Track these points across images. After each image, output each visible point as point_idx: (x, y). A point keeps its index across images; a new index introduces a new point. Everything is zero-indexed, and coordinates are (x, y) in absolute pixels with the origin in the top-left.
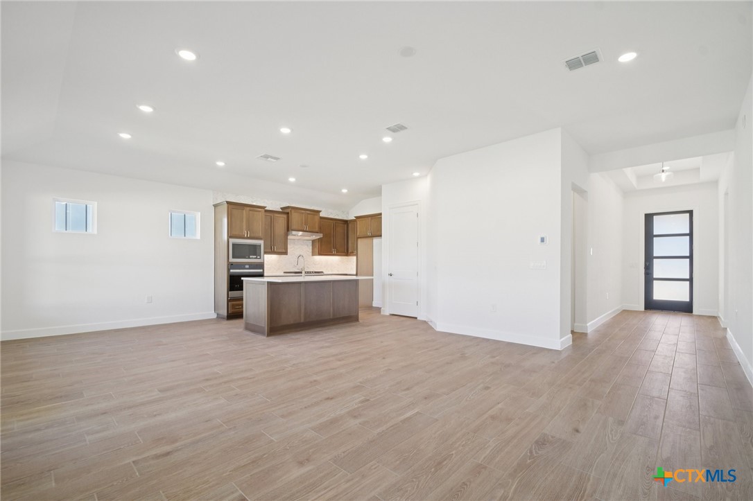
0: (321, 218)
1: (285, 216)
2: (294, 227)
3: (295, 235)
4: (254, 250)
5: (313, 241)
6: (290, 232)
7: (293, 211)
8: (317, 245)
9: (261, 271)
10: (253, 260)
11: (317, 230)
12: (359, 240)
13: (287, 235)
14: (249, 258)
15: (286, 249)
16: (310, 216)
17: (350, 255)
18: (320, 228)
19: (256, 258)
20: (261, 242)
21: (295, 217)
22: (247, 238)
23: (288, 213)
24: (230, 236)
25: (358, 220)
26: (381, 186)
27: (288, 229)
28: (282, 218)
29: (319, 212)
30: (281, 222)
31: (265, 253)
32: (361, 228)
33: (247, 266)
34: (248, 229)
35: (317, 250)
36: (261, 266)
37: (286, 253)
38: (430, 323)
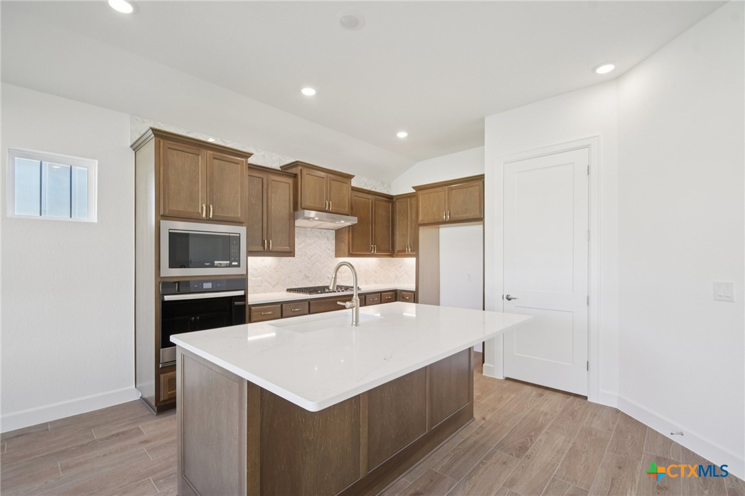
0: (354, 189)
1: (290, 181)
2: (307, 203)
3: (308, 219)
4: (226, 248)
5: (338, 232)
6: (300, 212)
7: (305, 171)
8: (346, 237)
9: (241, 293)
10: (220, 270)
11: (347, 210)
12: (421, 228)
13: (293, 218)
14: (212, 266)
15: (292, 245)
16: (335, 184)
17: (397, 256)
18: (352, 208)
19: (230, 266)
20: (242, 231)
21: (309, 183)
22: (208, 220)
23: (295, 176)
24: (162, 216)
25: (420, 192)
26: (483, 120)
27: (296, 206)
28: (285, 185)
29: (350, 177)
30: (281, 192)
31: (251, 253)
32: (426, 208)
33: (208, 286)
34: (211, 199)
35: (345, 247)
36: (242, 282)
37: (291, 253)
38: (675, 438)
